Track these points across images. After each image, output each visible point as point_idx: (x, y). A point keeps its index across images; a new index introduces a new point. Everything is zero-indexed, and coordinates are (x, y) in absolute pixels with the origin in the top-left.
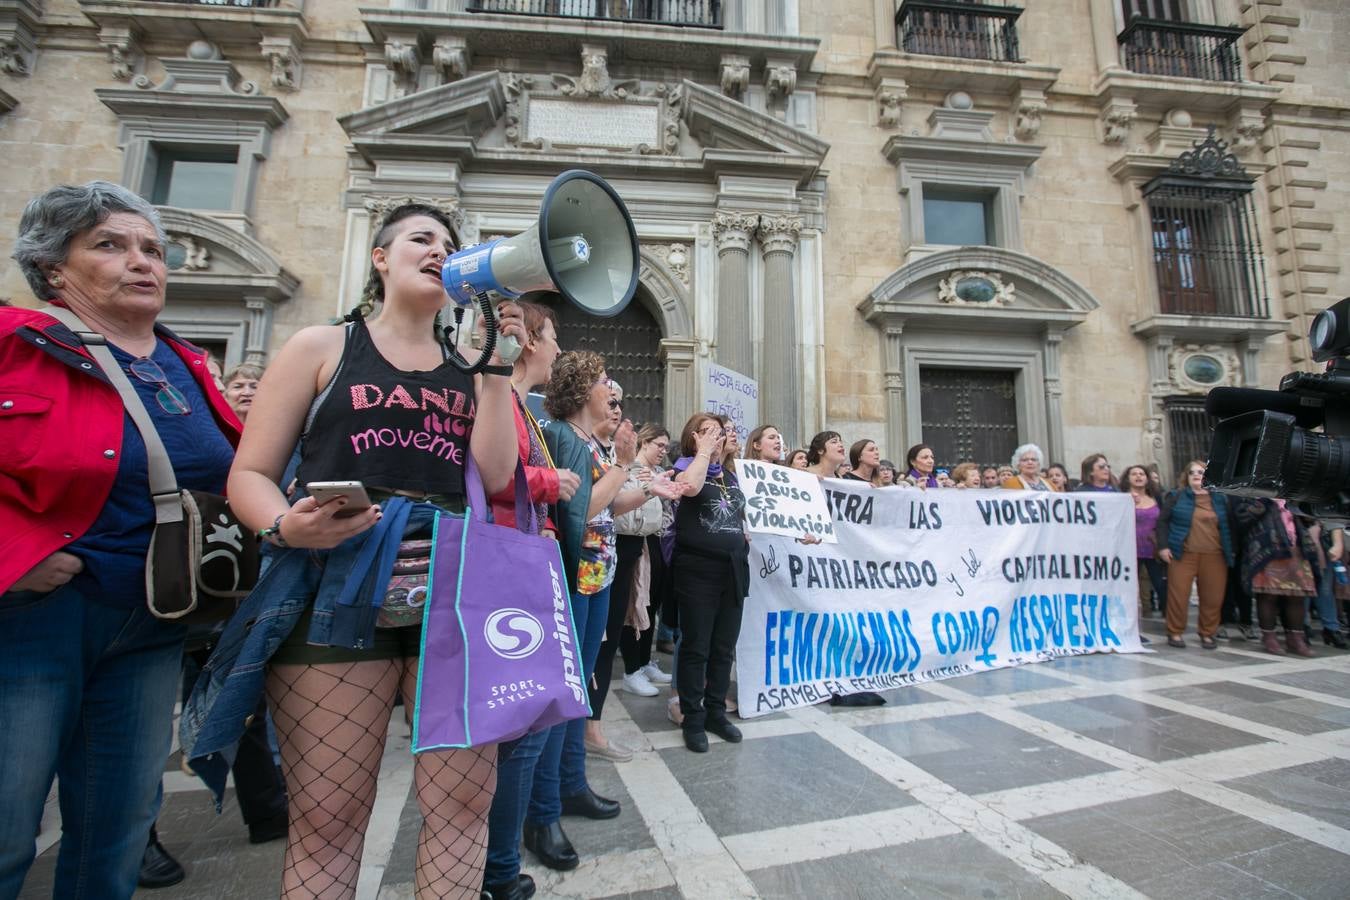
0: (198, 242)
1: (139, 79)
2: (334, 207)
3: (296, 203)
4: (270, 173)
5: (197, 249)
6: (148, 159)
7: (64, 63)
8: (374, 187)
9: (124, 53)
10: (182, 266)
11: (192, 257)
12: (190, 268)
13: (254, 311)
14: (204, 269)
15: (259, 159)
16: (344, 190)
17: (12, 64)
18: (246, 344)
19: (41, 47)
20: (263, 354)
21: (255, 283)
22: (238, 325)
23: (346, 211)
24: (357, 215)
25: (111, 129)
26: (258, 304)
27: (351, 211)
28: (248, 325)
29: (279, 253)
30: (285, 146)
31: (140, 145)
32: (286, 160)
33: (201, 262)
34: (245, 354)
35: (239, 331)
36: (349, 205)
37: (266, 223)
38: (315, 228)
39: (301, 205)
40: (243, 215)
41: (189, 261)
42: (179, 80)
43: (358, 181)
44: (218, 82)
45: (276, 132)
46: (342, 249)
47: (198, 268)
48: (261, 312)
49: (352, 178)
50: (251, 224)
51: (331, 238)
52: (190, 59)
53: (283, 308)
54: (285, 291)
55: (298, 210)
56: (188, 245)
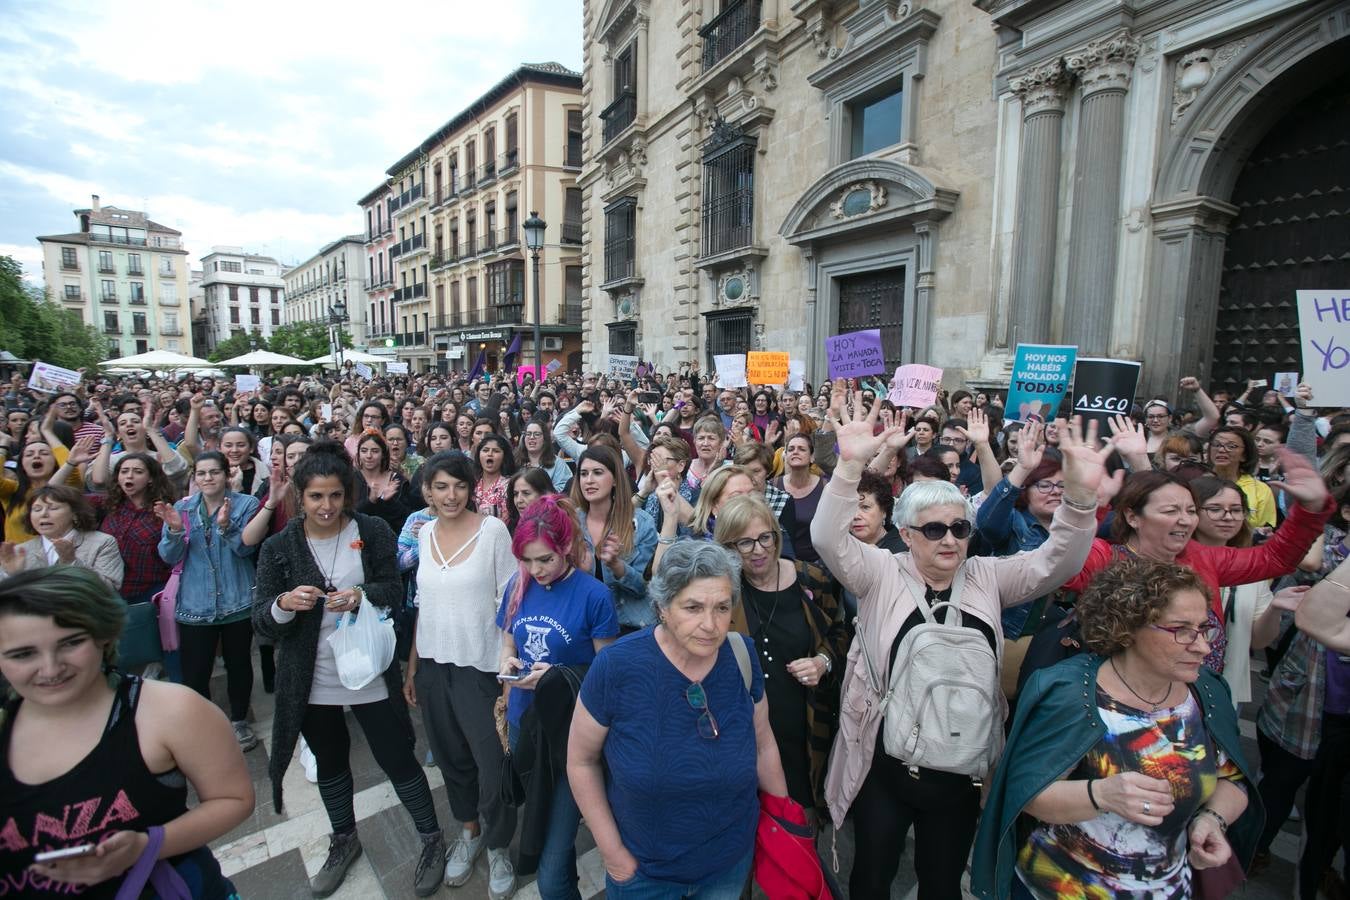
0: (877, 182)
1: (833, 49)
2: (987, 100)
3: (951, 111)
4: (929, 88)
5: (878, 190)
6: (844, 119)
7: (792, 65)
8: (1020, 62)
9: (822, 33)
10: (868, 208)
11: (875, 197)
12: (874, 209)
13: (922, 235)
14: (884, 206)
15: (918, 79)
16: (994, 76)
17: (768, 83)
18: (918, 268)
19: (781, 59)
20: (932, 273)
21: (918, 209)
22: (911, 250)
23: (997, 100)
24: (1008, 100)
25: (821, 104)
26: (924, 228)
27: (1002, 98)
28: (918, 247)
29: (940, 169)
30: (940, 51)
31: (838, 109)
32: (941, 68)
33: (881, 200)
34: (918, 277)
35: (912, 256)
36: (1002, 91)
37: (928, 143)
38: (970, 131)
39: (956, 111)
40: (908, 144)
41: (873, 203)
42: (856, 35)
43: (1008, 59)
44: (882, 19)
45: (931, 42)
46: (995, 145)
47: (880, 207)
48: (927, 234)
49: (1002, 57)
50: (915, 149)
51: (984, 137)
52: (861, 10)
53: (947, 225)
54: (945, 208)
55: (953, 118)
56: (871, 187)
